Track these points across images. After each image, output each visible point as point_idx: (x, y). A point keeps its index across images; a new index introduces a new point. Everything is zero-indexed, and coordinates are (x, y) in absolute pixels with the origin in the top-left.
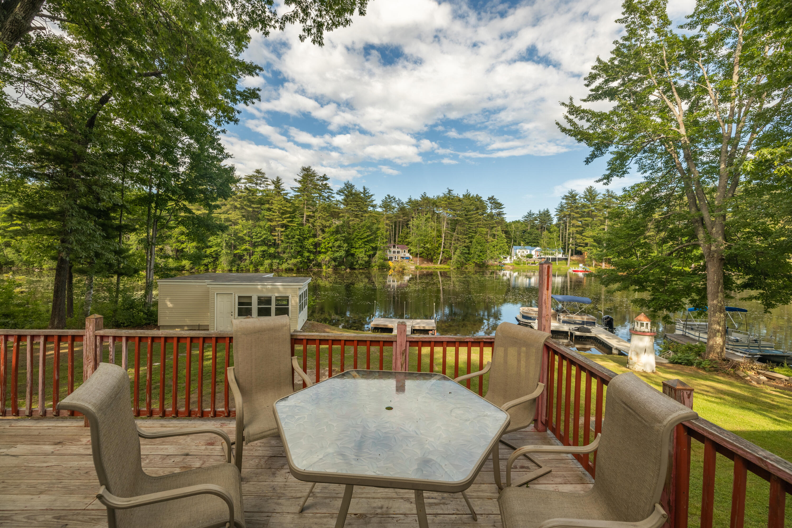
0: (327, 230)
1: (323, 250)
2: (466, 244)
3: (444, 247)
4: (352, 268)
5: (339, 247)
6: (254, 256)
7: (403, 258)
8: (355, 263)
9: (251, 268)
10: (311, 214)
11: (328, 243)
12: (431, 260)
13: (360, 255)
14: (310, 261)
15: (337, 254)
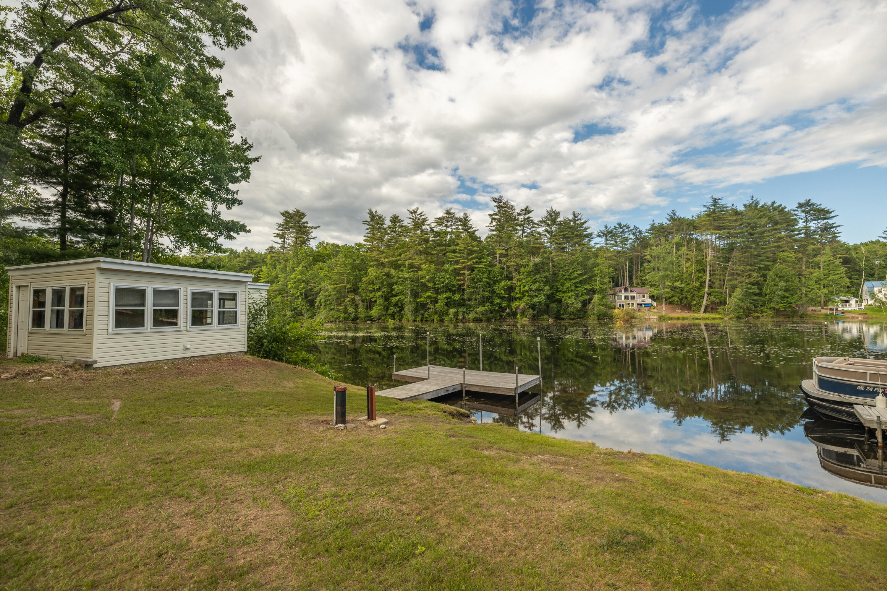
0: (522, 269)
1: (518, 296)
2: (752, 280)
3: (710, 287)
4: (558, 317)
5: (538, 290)
6: (438, 305)
7: (641, 305)
8: (562, 312)
9: (436, 318)
10: (504, 252)
11: (525, 286)
12: (688, 307)
13: (569, 301)
14: (503, 309)
15: (536, 300)
